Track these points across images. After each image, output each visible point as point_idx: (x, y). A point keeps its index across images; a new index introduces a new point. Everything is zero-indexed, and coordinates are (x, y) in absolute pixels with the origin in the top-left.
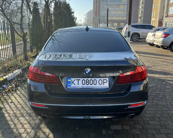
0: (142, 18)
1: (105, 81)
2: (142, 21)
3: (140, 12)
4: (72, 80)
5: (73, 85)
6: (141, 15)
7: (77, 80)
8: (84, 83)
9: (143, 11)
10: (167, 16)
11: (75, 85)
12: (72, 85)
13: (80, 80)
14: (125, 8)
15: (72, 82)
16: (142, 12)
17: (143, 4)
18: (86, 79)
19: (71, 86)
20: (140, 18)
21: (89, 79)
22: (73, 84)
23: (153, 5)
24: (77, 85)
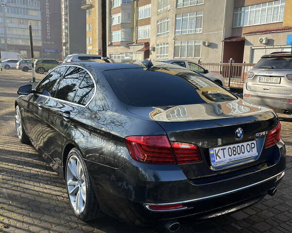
0: (68, 45)
1: (253, 146)
2: (68, 50)
3: (64, 34)
4: (215, 150)
5: (218, 159)
6: (65, 39)
7: (222, 149)
8: (230, 154)
9: (68, 33)
10: (111, 45)
11: (220, 158)
12: (216, 159)
13: (225, 149)
14: (38, 26)
15: (217, 155)
16: (66, 35)
17: (67, 22)
18: (231, 146)
19: (216, 161)
20: (65, 44)
21: (236, 145)
22: (217, 157)
23: (87, 25)
24: (223, 158)
